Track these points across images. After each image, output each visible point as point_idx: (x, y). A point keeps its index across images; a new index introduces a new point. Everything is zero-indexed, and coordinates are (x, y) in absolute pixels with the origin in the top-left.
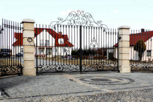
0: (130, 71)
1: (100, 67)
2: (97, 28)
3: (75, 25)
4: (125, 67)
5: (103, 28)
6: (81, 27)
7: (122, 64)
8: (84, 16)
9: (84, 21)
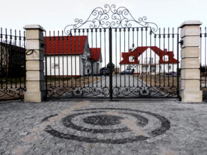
0: (201, 100)
1: (144, 92)
2: (138, 28)
3: (100, 27)
4: (191, 92)
5: (149, 29)
6: (110, 29)
7: (184, 87)
8: (116, 12)
9: (115, 21)
